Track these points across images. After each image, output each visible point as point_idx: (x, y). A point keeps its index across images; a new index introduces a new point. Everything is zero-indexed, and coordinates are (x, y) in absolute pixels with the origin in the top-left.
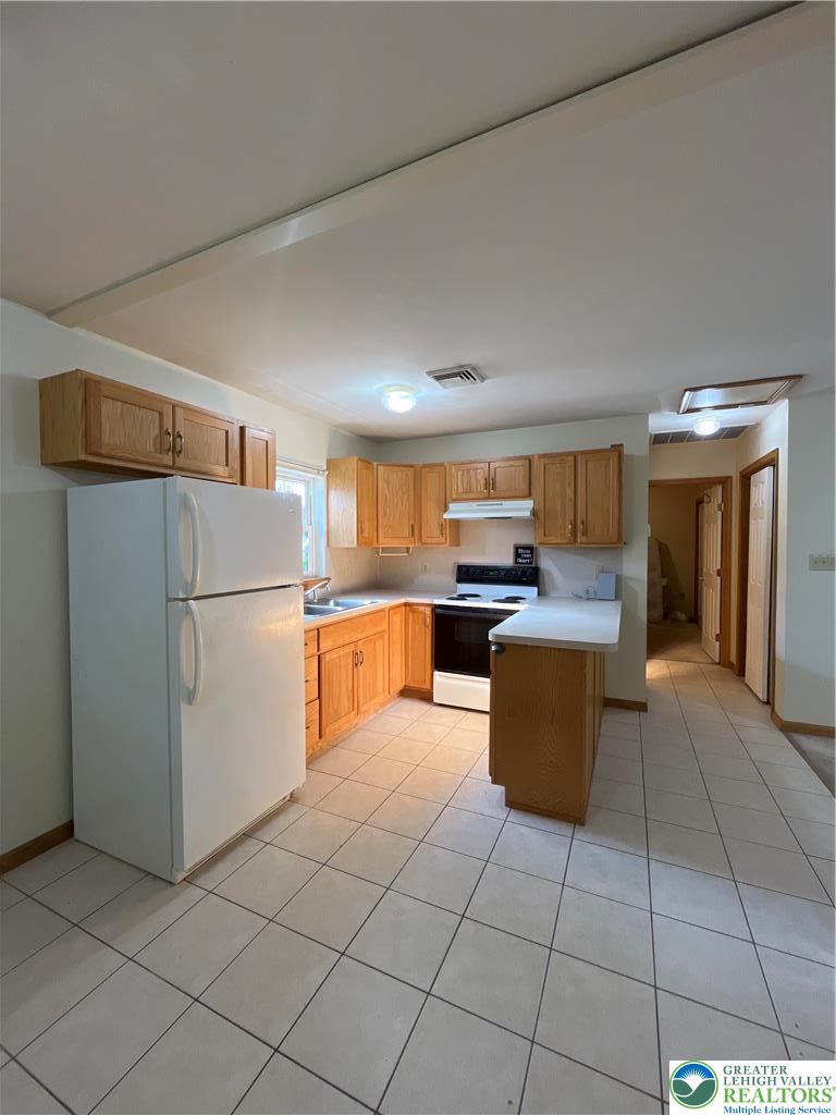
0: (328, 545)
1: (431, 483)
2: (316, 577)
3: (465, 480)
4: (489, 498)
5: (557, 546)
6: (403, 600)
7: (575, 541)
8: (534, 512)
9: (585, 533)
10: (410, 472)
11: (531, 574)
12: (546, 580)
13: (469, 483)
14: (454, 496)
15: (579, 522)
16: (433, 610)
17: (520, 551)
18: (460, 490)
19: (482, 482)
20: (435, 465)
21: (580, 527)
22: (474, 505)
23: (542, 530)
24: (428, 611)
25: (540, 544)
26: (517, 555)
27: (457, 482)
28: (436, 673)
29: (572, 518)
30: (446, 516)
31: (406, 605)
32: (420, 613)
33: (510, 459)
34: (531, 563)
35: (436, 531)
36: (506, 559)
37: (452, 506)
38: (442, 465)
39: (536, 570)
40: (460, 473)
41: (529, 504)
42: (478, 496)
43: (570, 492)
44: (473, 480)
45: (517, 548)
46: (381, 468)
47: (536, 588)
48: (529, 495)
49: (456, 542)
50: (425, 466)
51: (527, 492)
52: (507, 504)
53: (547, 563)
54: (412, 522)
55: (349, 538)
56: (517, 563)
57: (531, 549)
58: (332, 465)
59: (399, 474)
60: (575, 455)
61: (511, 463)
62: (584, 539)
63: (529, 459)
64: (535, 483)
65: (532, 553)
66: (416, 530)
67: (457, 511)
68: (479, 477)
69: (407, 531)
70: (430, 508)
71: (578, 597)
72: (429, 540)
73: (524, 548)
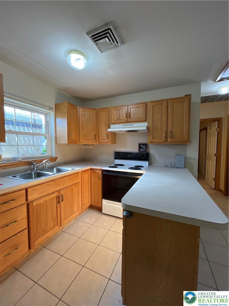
0: (56, 143)
1: (103, 116)
2: (51, 157)
3: (117, 115)
4: (128, 122)
5: (158, 144)
6: (89, 167)
7: (167, 141)
8: (148, 128)
9: (171, 137)
10: (94, 111)
11: (146, 156)
12: (152, 159)
13: (119, 116)
14: (113, 122)
15: (169, 132)
16: (102, 172)
17: (141, 146)
18: (115, 119)
19: (125, 115)
20: (104, 108)
21: (169, 135)
22: (121, 125)
23: (151, 136)
24: (100, 172)
25: (150, 142)
26: (140, 148)
27: (114, 115)
28: (103, 200)
29: (166, 130)
30: (109, 130)
31: (91, 169)
32: (97, 173)
33: (137, 104)
34: (146, 151)
35: (105, 137)
36: (135, 149)
37: (112, 126)
38: (108, 108)
39: (148, 154)
40: (115, 111)
41: (146, 124)
42: (122, 122)
43: (164, 119)
44: (121, 114)
45: (140, 145)
46: (81, 109)
47: (148, 162)
48: (145, 121)
49: (114, 142)
50: (100, 109)
51: (145, 119)
52: (136, 124)
53: (153, 151)
54: (95, 133)
55: (64, 140)
56: (139, 151)
57: (146, 145)
58: (57, 106)
59: (89, 112)
60: (167, 100)
61: (137, 106)
62: (171, 140)
63: (146, 104)
64: (148, 115)
65: (146, 147)
66: (97, 137)
67: (114, 128)
68: (123, 112)
69: (93, 137)
70: (103, 128)
71: (166, 166)
72: (102, 141)
73: (143, 144)
